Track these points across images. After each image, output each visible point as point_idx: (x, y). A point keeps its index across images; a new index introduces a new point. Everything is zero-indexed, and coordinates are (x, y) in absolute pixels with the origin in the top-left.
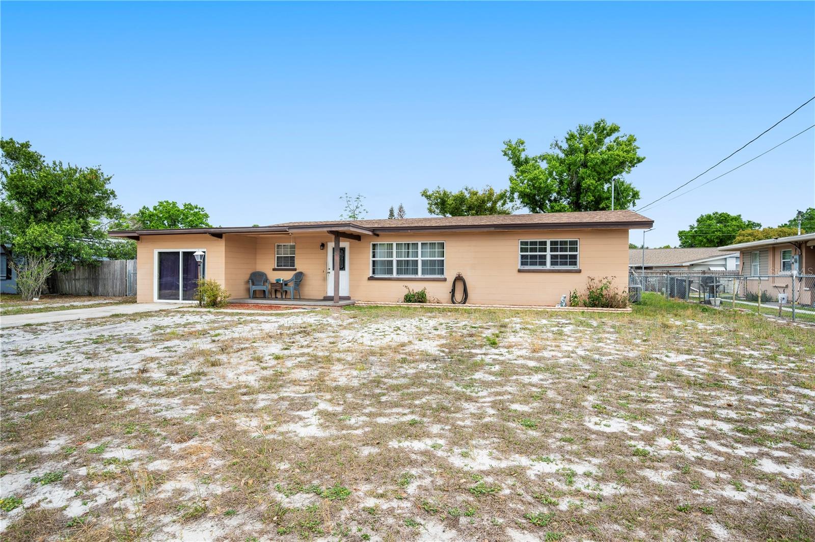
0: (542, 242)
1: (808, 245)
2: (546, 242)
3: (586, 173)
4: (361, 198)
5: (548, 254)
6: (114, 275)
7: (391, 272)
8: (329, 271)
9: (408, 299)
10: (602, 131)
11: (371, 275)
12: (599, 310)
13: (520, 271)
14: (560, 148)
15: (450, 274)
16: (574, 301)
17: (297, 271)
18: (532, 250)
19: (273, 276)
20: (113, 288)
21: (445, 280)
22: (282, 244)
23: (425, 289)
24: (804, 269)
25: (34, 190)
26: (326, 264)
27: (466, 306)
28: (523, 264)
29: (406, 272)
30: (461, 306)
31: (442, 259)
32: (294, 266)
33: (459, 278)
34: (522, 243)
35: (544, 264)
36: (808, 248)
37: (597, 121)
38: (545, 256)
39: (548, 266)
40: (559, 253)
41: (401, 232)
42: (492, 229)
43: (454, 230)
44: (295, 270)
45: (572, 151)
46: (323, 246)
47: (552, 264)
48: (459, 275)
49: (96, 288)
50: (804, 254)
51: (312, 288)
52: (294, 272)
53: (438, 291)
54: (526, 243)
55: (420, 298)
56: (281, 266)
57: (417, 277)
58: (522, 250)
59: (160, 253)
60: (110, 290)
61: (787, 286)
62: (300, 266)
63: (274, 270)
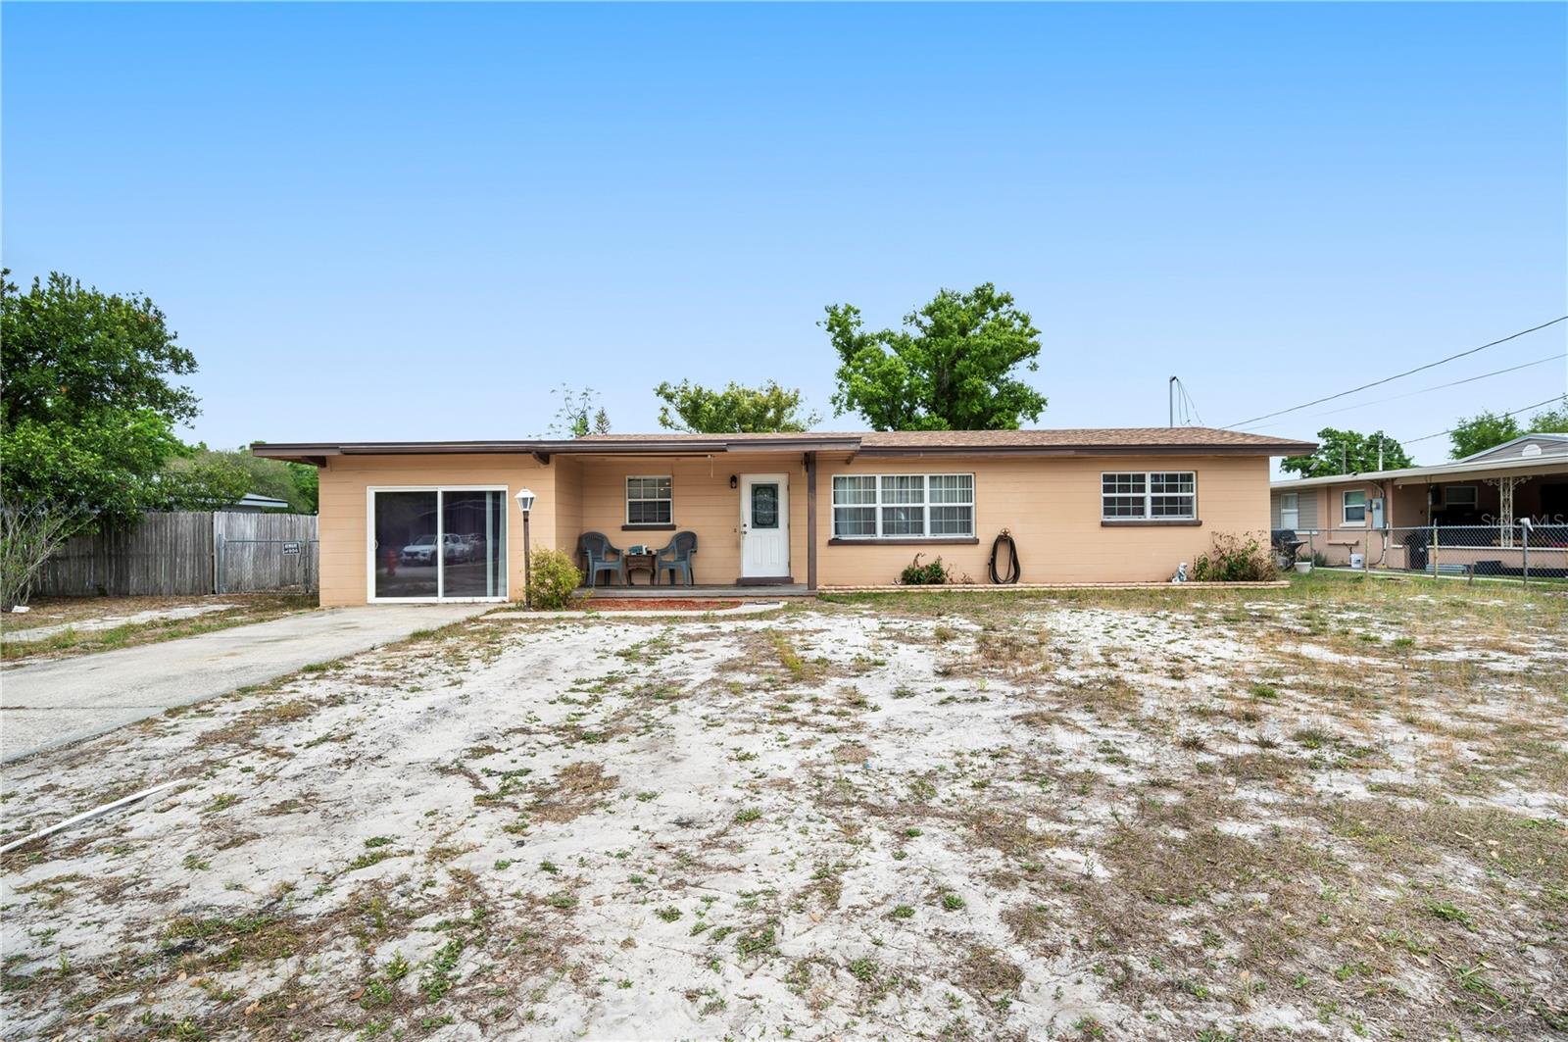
0: (1139, 475)
1: (1396, 483)
2: (1144, 476)
3: (970, 366)
4: (591, 395)
5: (1148, 495)
6: (174, 546)
7: (872, 529)
8: (745, 529)
9: (910, 577)
10: (985, 299)
11: (833, 536)
12: (1242, 585)
13: (1104, 525)
14: (919, 324)
15: (986, 530)
16: (1200, 571)
17: (678, 531)
18: (1122, 489)
19: (626, 542)
20: (172, 576)
21: (976, 542)
22: (643, 477)
23: (939, 559)
24: (1390, 519)
25: (15, 340)
26: (738, 515)
27: (1019, 586)
28: (1107, 512)
29: (951, 529)
30: (1010, 587)
31: (969, 504)
32: (668, 520)
33: (1005, 540)
34: (1106, 478)
35: (1142, 512)
36: (1395, 488)
37: (980, 286)
38: (1142, 499)
39: (1148, 516)
40: (1117, 495)
41: (906, 457)
42: (1071, 453)
43: (991, 454)
44: (673, 528)
45: (939, 331)
46: (734, 481)
47: (1155, 512)
48: (1005, 533)
49: (122, 577)
50: (1390, 498)
51: (709, 563)
52: (671, 534)
53: (964, 563)
54: (1111, 478)
55: (935, 575)
56: (640, 521)
57: (922, 538)
58: (1107, 489)
59: (378, 495)
60: (163, 579)
61: (1357, 544)
62: (684, 518)
63: (625, 528)
